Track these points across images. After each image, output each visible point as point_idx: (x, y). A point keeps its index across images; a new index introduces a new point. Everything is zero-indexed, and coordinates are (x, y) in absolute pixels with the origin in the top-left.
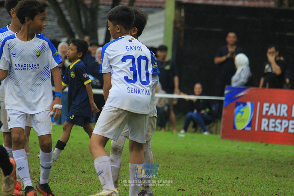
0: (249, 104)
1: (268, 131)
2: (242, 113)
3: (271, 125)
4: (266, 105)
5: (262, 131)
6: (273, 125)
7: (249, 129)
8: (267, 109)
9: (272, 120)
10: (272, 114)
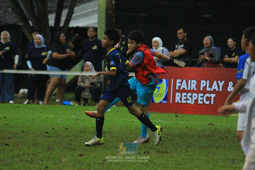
0: (164, 81)
1: (181, 103)
2: (159, 88)
3: (184, 98)
4: (178, 81)
5: (176, 103)
6: (185, 98)
7: (165, 102)
8: (180, 84)
9: (184, 94)
10: (184, 89)
